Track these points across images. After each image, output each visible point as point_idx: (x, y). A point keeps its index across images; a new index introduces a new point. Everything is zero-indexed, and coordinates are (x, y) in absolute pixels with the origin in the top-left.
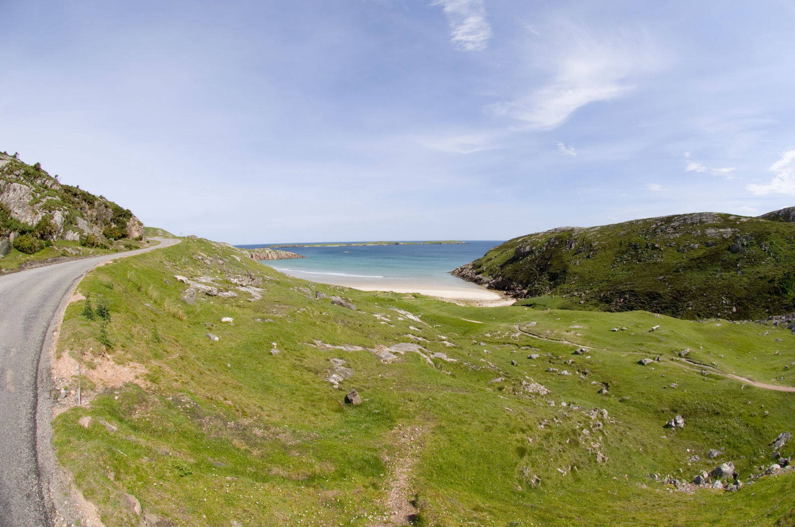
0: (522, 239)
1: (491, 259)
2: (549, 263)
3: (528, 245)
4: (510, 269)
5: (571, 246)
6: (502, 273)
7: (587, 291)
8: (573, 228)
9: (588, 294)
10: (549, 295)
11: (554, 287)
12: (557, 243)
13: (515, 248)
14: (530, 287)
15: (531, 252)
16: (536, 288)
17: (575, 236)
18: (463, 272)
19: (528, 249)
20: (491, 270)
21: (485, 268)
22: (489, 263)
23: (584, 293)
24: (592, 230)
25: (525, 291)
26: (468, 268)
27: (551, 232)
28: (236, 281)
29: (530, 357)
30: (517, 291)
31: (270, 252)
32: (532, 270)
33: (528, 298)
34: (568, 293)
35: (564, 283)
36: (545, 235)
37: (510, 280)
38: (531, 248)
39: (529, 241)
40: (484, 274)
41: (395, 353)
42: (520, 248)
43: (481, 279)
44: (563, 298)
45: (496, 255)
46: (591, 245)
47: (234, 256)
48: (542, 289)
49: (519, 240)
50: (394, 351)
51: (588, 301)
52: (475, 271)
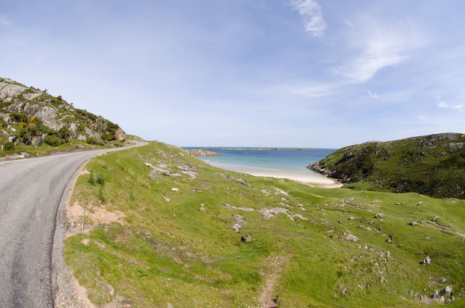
0: (348, 148)
1: (330, 160)
2: (363, 163)
3: (351, 152)
4: (341, 166)
5: (375, 153)
6: (336, 168)
7: (384, 180)
8: (377, 142)
9: (384, 182)
10: (362, 182)
11: (365, 177)
12: (368, 151)
13: (344, 153)
14: (352, 176)
15: (353, 156)
16: (355, 177)
17: (378, 147)
18: (313, 167)
19: (351, 154)
20: (330, 166)
21: (326, 165)
22: (329, 162)
23: (382, 181)
24: (388, 143)
25: (349, 179)
26: (316, 165)
27: (364, 144)
28: (181, 167)
29: (349, 218)
30: (344, 179)
31: (201, 152)
32: (353, 167)
33: (350, 183)
34: (373, 181)
35: (371, 175)
36: (361, 146)
37: (341, 172)
38: (353, 153)
39: (352, 149)
40: (326, 168)
41: (273, 213)
42: (347, 153)
43: (323, 171)
44: (370, 184)
45: (333, 157)
46: (387, 152)
47: (180, 153)
48: (358, 178)
49: (347, 149)
50: (272, 212)
51: (384, 186)
52: (321, 167)
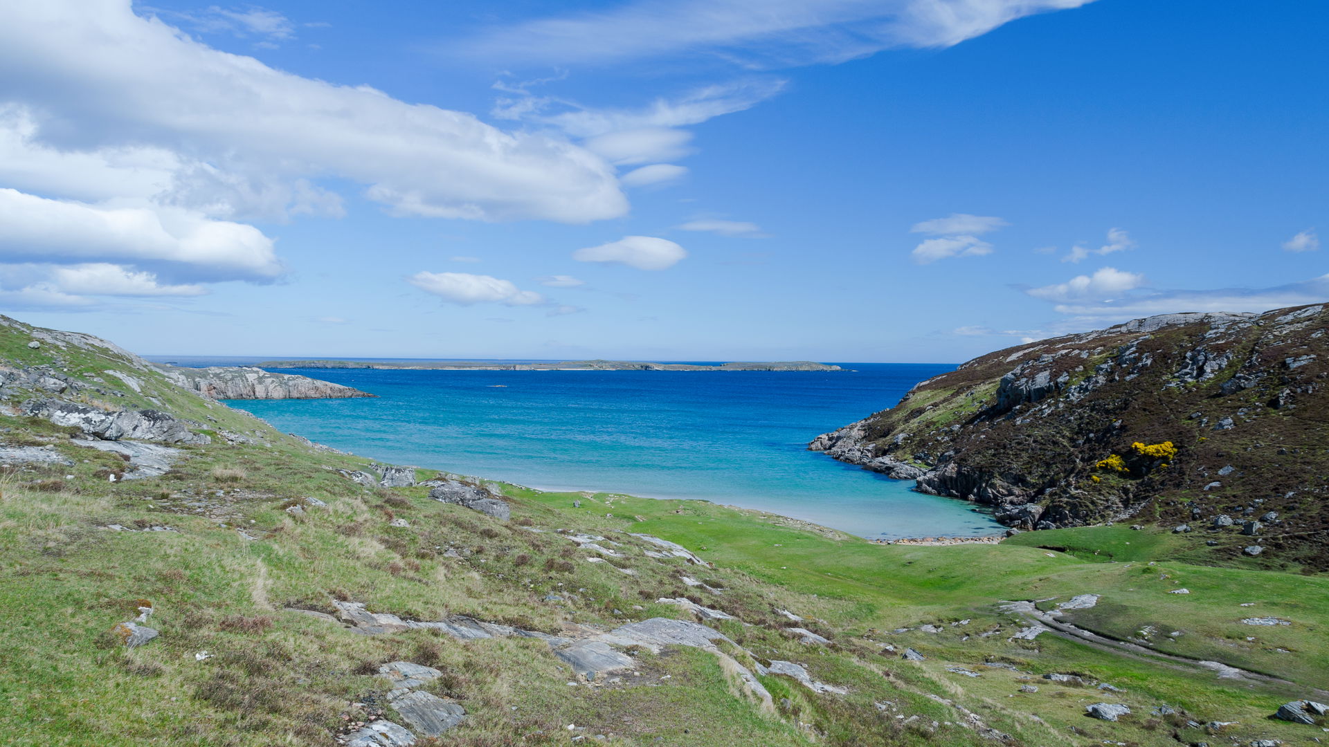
0: (1021, 353)
3: (1041, 370)
5: (1201, 371)
7: (1273, 515)
11: (1137, 498)
12: (1149, 362)
13: (998, 379)
16: (1072, 497)
17: (1217, 339)
19: (1042, 379)
21: (901, 436)
25: (1036, 509)
27: (1124, 329)
30: (1008, 507)
33: (1046, 528)
35: (1178, 486)
36: (1101, 339)
37: (985, 473)
38: (1054, 376)
39: (1047, 358)
40: (899, 453)
41: (629, 651)
42: (1017, 378)
43: (889, 469)
48: (1093, 503)
